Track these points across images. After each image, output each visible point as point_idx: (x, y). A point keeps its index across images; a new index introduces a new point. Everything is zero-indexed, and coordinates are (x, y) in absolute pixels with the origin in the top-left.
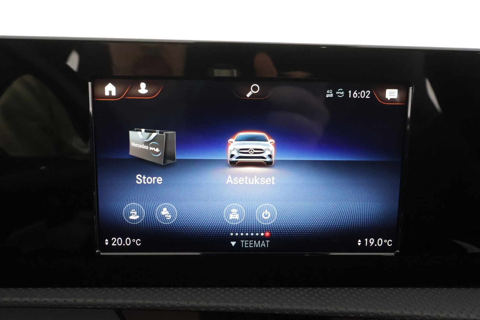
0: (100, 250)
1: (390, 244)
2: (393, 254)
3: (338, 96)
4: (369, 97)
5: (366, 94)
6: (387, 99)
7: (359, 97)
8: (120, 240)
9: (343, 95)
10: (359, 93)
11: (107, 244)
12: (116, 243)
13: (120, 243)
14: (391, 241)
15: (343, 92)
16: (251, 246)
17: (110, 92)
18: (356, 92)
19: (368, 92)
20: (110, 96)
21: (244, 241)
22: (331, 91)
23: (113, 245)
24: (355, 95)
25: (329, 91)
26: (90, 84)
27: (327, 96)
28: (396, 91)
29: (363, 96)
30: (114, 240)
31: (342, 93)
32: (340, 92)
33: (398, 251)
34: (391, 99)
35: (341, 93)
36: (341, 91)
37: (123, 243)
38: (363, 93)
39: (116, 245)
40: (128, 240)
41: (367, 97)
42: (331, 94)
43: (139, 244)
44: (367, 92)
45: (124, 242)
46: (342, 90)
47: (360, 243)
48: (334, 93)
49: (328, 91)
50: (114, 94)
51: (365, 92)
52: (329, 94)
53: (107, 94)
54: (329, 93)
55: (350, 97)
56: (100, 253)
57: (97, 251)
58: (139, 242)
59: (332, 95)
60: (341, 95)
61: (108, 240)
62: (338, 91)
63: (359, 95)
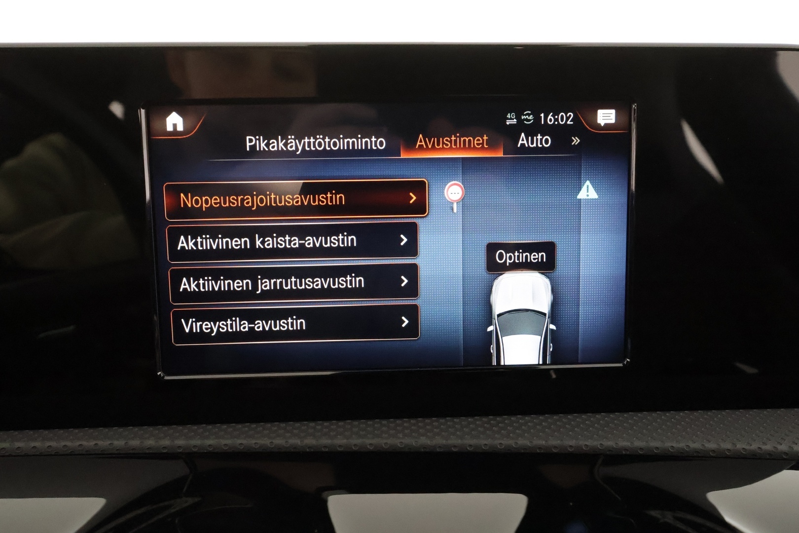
0: (163, 372)
2: (621, 365)
3: (525, 122)
4: (572, 123)
5: (568, 119)
6: (600, 124)
7: (556, 123)
9: (532, 121)
10: (556, 117)
15: (532, 116)
17: (175, 126)
18: (551, 116)
19: (570, 115)
20: (175, 132)
22: (513, 115)
24: (551, 120)
25: (510, 116)
26: (143, 112)
27: (508, 123)
28: (613, 111)
29: (562, 120)
31: (531, 117)
32: (527, 116)
33: (628, 360)
34: (606, 125)
35: (528, 118)
36: (529, 115)
38: (562, 117)
41: (568, 123)
42: (513, 119)
44: (568, 115)
46: (530, 112)
48: (518, 118)
49: (509, 114)
50: (180, 128)
51: (566, 115)
52: (511, 119)
53: (170, 128)
54: (511, 117)
55: (543, 123)
56: (163, 377)
57: (159, 373)
59: (515, 120)
60: (529, 120)
62: (524, 115)
63: (556, 120)
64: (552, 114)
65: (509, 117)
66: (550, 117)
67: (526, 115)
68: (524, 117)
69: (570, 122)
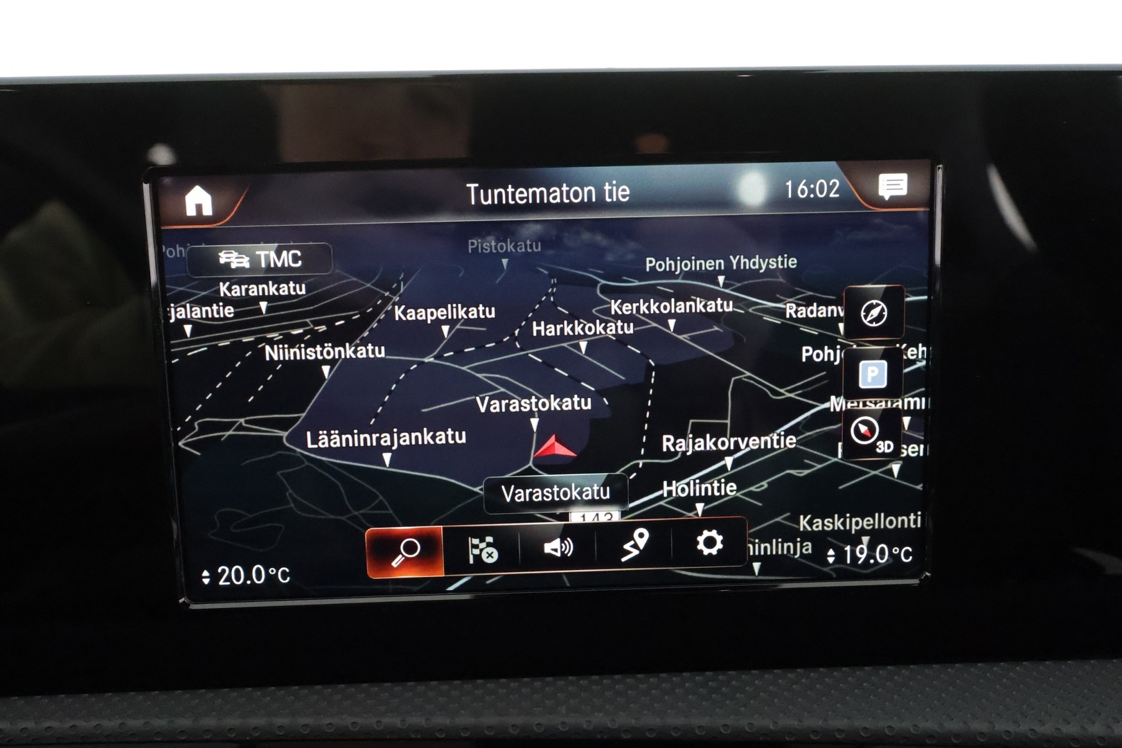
0: (189, 598)
1: (907, 557)
2: (915, 581)
4: (837, 196)
5: (830, 189)
6: (882, 197)
7: (812, 196)
8: (237, 572)
10: (812, 186)
11: (206, 581)
12: (229, 579)
13: (238, 578)
14: (910, 550)
17: (199, 207)
18: (804, 185)
19: (834, 184)
20: (200, 218)
23: (221, 583)
24: (803, 192)
26: (146, 188)
28: (904, 177)
29: (821, 192)
30: (224, 571)
33: (928, 574)
34: (892, 198)
37: (246, 579)
38: (822, 186)
39: (228, 583)
40: (258, 571)
41: (832, 195)
43: (285, 579)
44: (831, 184)
45: (248, 576)
47: (833, 558)
50: (208, 211)
51: (828, 184)
53: (191, 211)
55: (790, 196)
56: (189, 605)
57: (181, 601)
58: (284, 575)
61: (209, 571)
63: (813, 191)
64: (804, 181)
66: (801, 186)
69: (835, 193)
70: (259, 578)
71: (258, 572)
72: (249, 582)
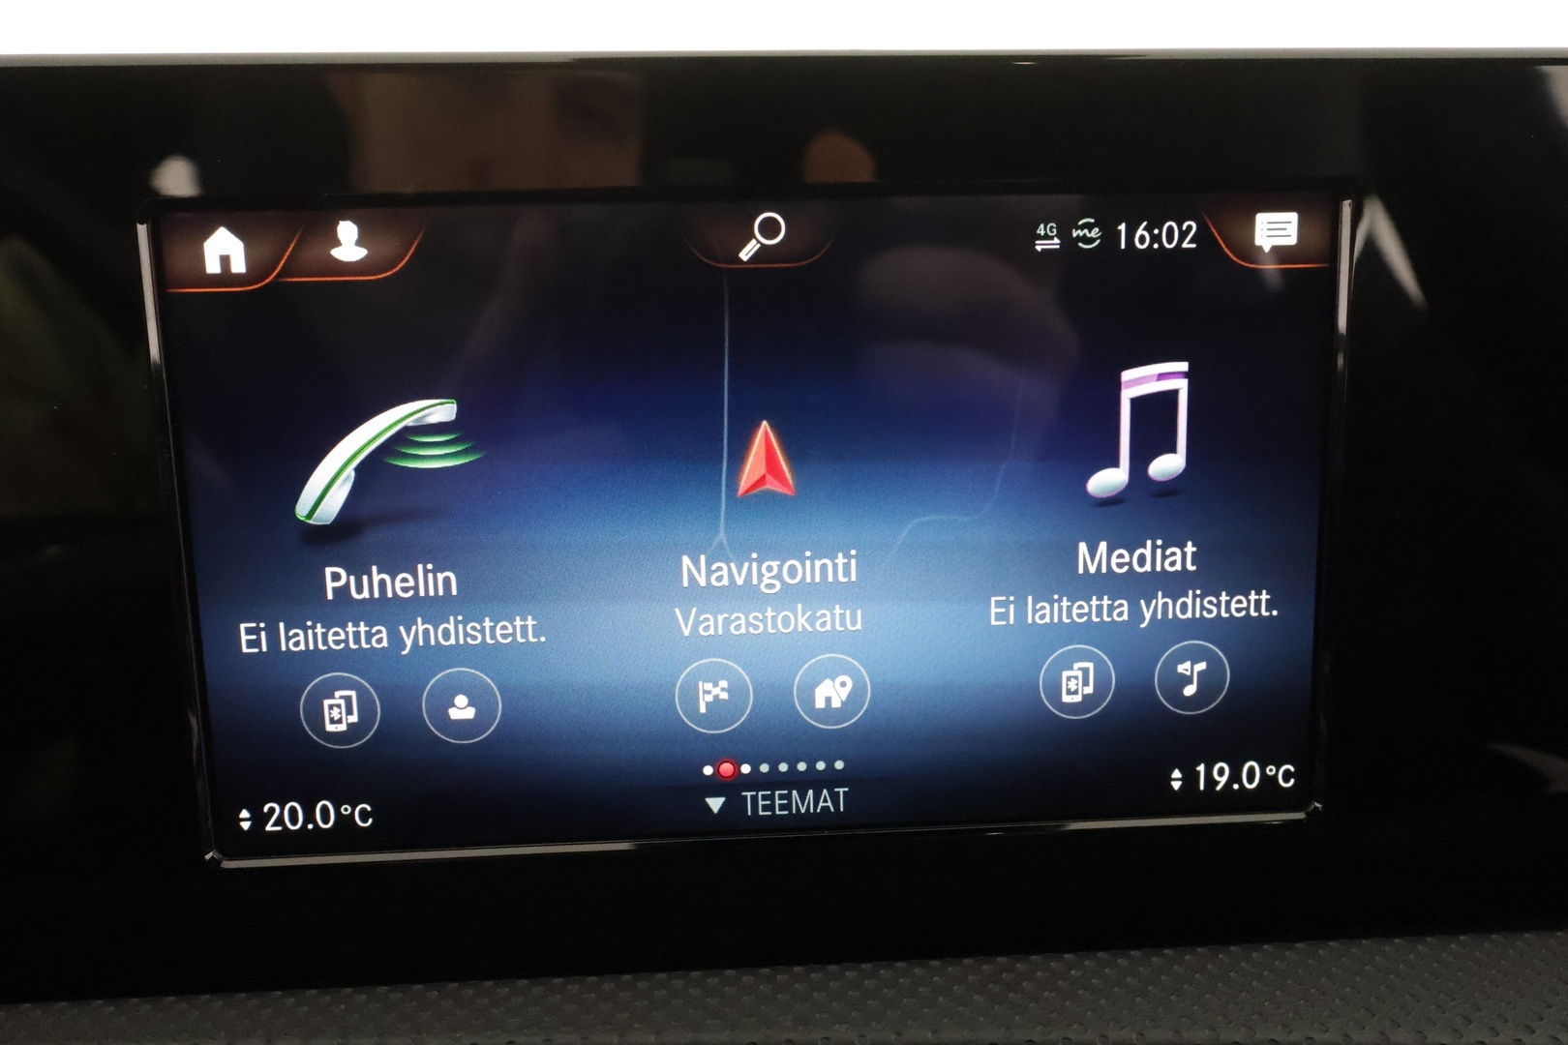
0: (220, 851)
1: (1286, 780)
2: (1300, 816)
3: (1080, 244)
4: (1194, 246)
5: (1183, 235)
6: (1261, 248)
7: (1156, 246)
8: (293, 811)
9: (1098, 241)
10: (1156, 231)
11: (246, 825)
12: (280, 821)
13: (294, 821)
14: (1292, 769)
15: (1097, 230)
16: (780, 810)
17: (225, 260)
18: (1144, 229)
19: (1190, 228)
20: (226, 277)
21: (754, 793)
22: (1052, 227)
23: (269, 828)
24: (1142, 240)
25: (1045, 229)
26: (142, 230)
27: (1039, 248)
28: (1293, 217)
29: (1170, 239)
30: (272, 810)
31: (1095, 233)
32: (1086, 231)
33: (1319, 805)
34: (1274, 248)
35: (1088, 235)
36: (1089, 226)
37: (305, 823)
38: (1170, 230)
39: (279, 828)
41: (1185, 245)
42: (1052, 238)
43: (365, 821)
44: (1184, 228)
45: (309, 817)
46: (1092, 221)
47: (1180, 783)
48: (1064, 234)
49: (1042, 226)
50: (239, 266)
51: (1180, 227)
52: (1046, 237)
53: (213, 267)
54: (1046, 234)
55: (1123, 246)
56: (219, 862)
57: (208, 857)
58: (364, 815)
59: (1056, 240)
60: (1091, 241)
61: (249, 811)
62: (1078, 228)
63: (1156, 239)
64: (1145, 223)
65: (1043, 233)
66: (1140, 232)
67: (1082, 227)
68: (1079, 231)
69: (1189, 243)
70: (326, 820)
71: (325, 811)
72: (310, 826)
